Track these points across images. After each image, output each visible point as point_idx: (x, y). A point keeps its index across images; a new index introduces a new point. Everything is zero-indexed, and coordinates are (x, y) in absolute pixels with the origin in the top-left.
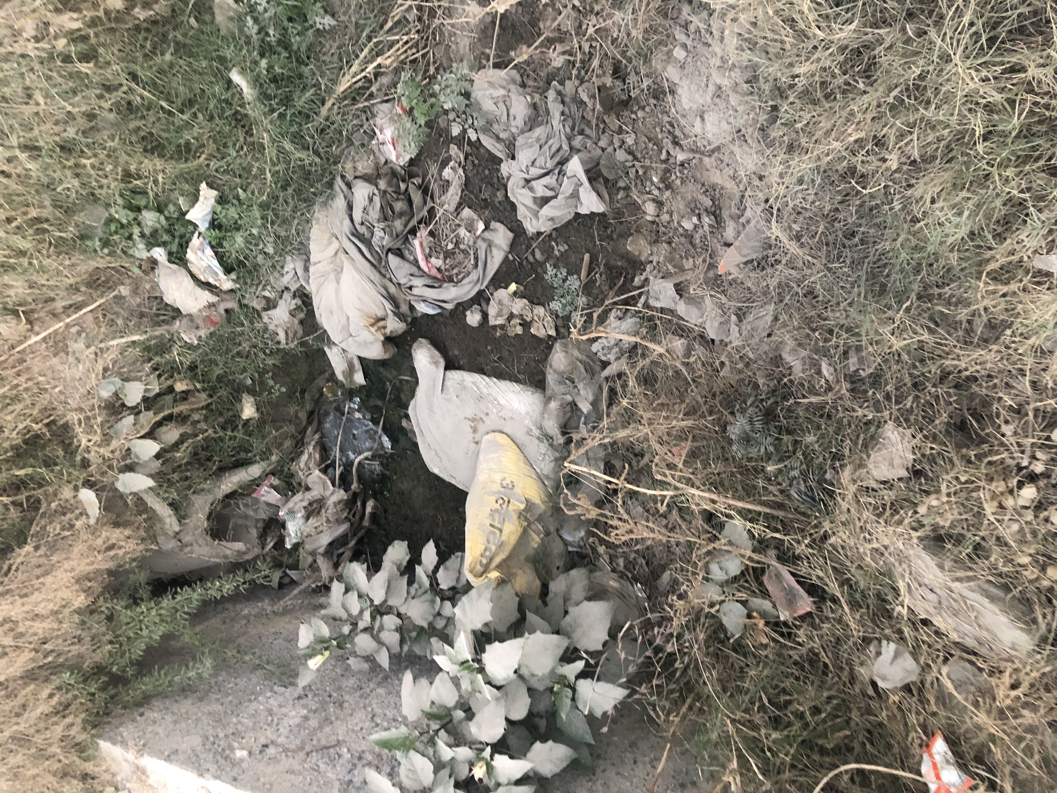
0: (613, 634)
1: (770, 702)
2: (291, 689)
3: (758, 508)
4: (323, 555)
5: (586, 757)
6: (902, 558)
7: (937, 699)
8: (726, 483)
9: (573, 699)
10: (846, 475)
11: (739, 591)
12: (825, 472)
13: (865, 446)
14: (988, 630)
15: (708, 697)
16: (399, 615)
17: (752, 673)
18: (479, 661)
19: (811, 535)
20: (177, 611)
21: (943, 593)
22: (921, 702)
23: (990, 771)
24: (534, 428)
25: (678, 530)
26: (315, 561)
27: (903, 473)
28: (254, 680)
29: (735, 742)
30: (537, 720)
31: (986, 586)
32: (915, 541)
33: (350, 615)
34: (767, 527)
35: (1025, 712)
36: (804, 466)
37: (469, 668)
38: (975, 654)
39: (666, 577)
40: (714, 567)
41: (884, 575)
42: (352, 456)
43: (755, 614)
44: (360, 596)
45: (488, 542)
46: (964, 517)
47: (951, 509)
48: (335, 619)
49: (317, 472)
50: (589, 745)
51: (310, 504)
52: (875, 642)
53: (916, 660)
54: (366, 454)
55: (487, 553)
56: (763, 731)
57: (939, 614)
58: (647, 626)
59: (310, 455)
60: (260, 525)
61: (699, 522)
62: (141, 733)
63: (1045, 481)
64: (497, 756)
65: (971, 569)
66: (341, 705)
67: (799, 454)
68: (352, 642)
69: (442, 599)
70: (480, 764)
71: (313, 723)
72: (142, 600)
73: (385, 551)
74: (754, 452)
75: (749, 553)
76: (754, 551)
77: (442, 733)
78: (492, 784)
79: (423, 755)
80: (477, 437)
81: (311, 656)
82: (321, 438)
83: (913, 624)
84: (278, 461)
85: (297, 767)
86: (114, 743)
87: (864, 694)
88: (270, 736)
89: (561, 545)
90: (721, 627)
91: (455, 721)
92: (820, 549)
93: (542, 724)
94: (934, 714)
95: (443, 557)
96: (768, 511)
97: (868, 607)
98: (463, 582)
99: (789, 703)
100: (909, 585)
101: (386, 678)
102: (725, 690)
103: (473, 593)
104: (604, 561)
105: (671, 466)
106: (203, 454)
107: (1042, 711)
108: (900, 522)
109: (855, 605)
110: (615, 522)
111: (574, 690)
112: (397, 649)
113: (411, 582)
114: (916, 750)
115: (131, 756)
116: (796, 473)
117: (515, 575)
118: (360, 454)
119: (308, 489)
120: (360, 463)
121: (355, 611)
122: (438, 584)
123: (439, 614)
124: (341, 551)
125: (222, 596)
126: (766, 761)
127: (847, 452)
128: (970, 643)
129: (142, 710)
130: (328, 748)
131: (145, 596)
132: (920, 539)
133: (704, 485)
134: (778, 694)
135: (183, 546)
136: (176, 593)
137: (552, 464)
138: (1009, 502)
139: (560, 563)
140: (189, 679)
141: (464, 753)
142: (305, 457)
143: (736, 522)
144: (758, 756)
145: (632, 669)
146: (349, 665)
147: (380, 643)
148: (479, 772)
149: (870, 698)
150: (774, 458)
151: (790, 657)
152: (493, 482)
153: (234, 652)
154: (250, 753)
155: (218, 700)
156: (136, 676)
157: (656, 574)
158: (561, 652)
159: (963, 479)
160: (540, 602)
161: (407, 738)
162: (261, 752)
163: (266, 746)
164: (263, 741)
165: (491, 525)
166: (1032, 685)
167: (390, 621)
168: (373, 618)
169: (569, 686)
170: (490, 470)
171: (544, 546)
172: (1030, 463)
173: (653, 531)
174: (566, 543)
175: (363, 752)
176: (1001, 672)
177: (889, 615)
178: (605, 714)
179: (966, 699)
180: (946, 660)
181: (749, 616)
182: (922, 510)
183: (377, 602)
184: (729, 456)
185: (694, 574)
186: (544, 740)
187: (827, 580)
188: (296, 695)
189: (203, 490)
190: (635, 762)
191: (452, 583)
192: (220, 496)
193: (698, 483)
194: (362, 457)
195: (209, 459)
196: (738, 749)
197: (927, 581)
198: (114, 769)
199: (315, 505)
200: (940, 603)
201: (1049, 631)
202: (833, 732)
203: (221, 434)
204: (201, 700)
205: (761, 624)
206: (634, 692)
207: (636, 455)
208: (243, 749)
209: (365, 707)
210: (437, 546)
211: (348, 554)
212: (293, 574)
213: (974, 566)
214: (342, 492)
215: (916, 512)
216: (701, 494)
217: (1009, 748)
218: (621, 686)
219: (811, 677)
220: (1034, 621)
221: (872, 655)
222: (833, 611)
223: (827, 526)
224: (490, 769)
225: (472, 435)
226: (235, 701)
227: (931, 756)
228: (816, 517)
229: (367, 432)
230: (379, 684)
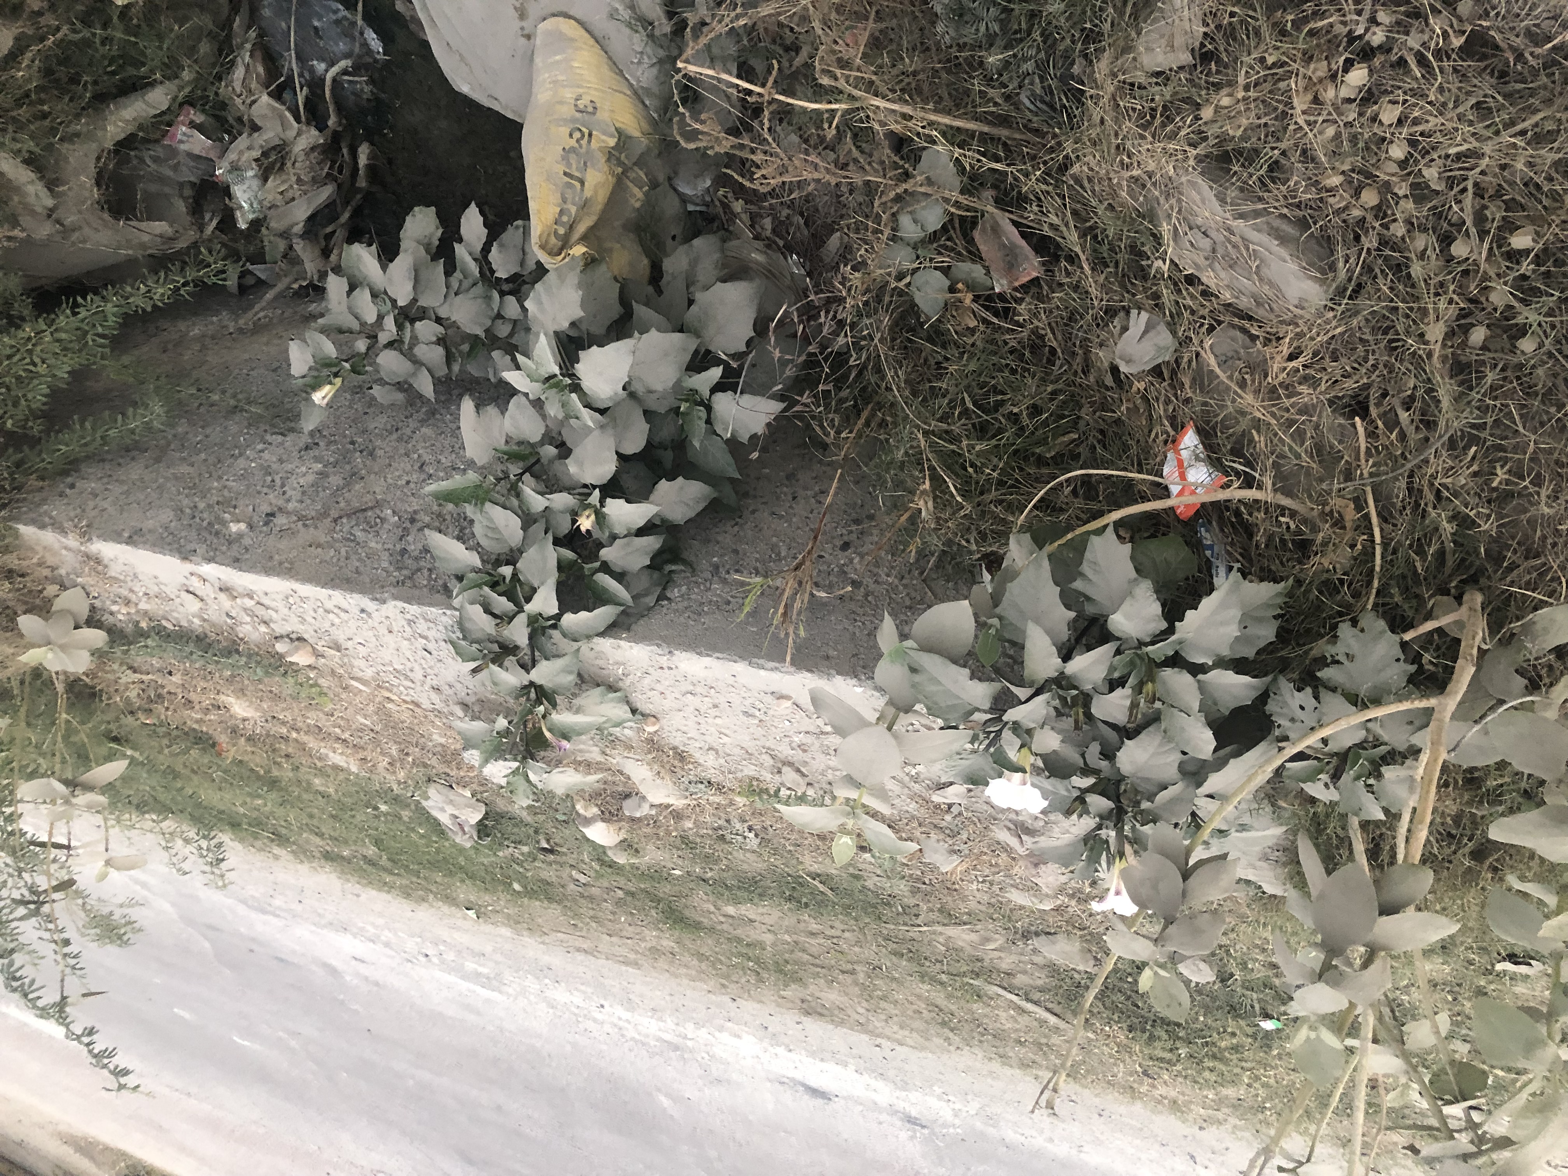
0: (761, 327)
1: (975, 404)
2: (290, 438)
3: (971, 126)
4: (303, 236)
5: (729, 496)
6: (1171, 189)
7: (1194, 380)
8: (925, 87)
9: (708, 422)
10: (1102, 67)
11: (940, 253)
12: (1073, 63)
13: (1135, 16)
14: (1271, 284)
15: (893, 405)
16: (438, 320)
17: (952, 368)
18: (572, 376)
19: (1045, 163)
20: (86, 333)
21: (1219, 238)
22: (1173, 387)
23: (1248, 464)
24: (621, 8)
25: (851, 167)
26: (291, 247)
27: (1186, 58)
28: (234, 428)
29: (928, 460)
30: (660, 452)
31: (1277, 223)
32: (1192, 162)
33: (363, 324)
34: (984, 154)
35: (1303, 389)
36: (1042, 55)
37: (559, 386)
38: (1250, 318)
39: (834, 241)
40: (905, 220)
41: (1144, 218)
42: (321, 67)
43: (960, 286)
44: (374, 295)
45: (564, 200)
46: (1263, 121)
47: (1248, 109)
48: (341, 331)
49: (265, 98)
50: (732, 480)
51: (265, 154)
52: (1122, 314)
53: (1174, 333)
54: (343, 64)
55: (565, 219)
56: (965, 443)
57: (1210, 266)
58: (809, 313)
59: (247, 67)
60: (188, 192)
61: (886, 152)
62: (79, 511)
63: (1382, 58)
64: (609, 500)
65: (1261, 199)
66: (371, 454)
67: (1036, 35)
68: (373, 364)
69: (502, 294)
70: (587, 513)
71: (335, 480)
72: (23, 319)
73: (400, 226)
74: (969, 34)
75: (955, 195)
76: (962, 192)
77: (527, 477)
78: (604, 537)
79: (505, 507)
80: (527, 24)
81: (316, 387)
82: (260, 36)
83: (1175, 284)
84: (196, 80)
85: (323, 539)
86: (42, 527)
87: (1100, 383)
88: (274, 501)
89: (676, 202)
90: (912, 308)
91: (544, 461)
92: (1058, 184)
93: (667, 457)
94: (1187, 401)
95: (494, 230)
96: (986, 129)
97: (1117, 264)
98: (531, 265)
99: (1002, 403)
100: (1176, 229)
101: (433, 413)
102: (915, 393)
103: (551, 277)
104: (741, 224)
105: (844, 64)
106: (62, 73)
107: (1323, 387)
108: (1173, 136)
109: (1099, 263)
110: (758, 158)
111: (709, 408)
112: (442, 371)
113: (449, 271)
114: (1159, 447)
115: (72, 541)
116: (1029, 66)
117: (610, 250)
118: (332, 64)
119: (255, 128)
120: (334, 80)
121: (370, 317)
122: (493, 272)
123: (499, 316)
124: (329, 229)
125: (155, 306)
126: (967, 481)
127: (1107, 27)
128: (1245, 303)
129: (69, 480)
130: (365, 510)
131: (26, 312)
132: (1199, 159)
133: (893, 91)
134: (987, 395)
135: (66, 231)
136: (76, 305)
137: (655, 71)
138: (1329, 94)
139: (676, 230)
140: (133, 432)
141: (562, 500)
142: (239, 73)
143: (939, 148)
144: (957, 475)
145: (790, 372)
146: (374, 398)
147: (417, 362)
148: (586, 523)
149: (1107, 388)
150: (1000, 42)
151: (1006, 343)
152: (561, 103)
153: (193, 391)
154: (251, 527)
155: (184, 459)
156: (48, 431)
157: (819, 239)
158: (688, 357)
159: (1270, 60)
160: (650, 289)
161: (478, 487)
162: (266, 524)
163: (272, 515)
164: (266, 508)
165: (565, 174)
166: (1315, 354)
167: (426, 329)
168: (400, 327)
169: (701, 403)
170: (555, 82)
171: (649, 202)
172: (1367, 30)
173: (816, 167)
174: (684, 200)
175: (415, 512)
176: (1279, 339)
177: (1143, 274)
178: (754, 437)
179: (1230, 378)
180: (1211, 329)
181: (952, 289)
182: (1207, 113)
183: (401, 303)
184: (930, 43)
185: (876, 231)
186: (671, 478)
187: (1064, 229)
188: (302, 445)
189: (77, 135)
190: (794, 498)
191: (514, 269)
192: (109, 145)
193: (883, 89)
194: (335, 70)
195: (74, 80)
196: (932, 469)
197: (1199, 221)
198: (50, 560)
199: (273, 158)
200: (1214, 251)
201: (1350, 280)
202: (1055, 438)
203: (86, 33)
204: (158, 460)
205: (968, 299)
206: (793, 403)
207: (787, 49)
208: (239, 521)
209: (407, 455)
210: (482, 213)
211: (340, 234)
212: (259, 270)
213: (1266, 195)
214: (314, 132)
215: (1197, 118)
216: (889, 105)
217: (1276, 434)
218: (773, 397)
219: (1033, 369)
220: (1333, 267)
221: (1116, 331)
222: (1068, 274)
223: (1069, 147)
224: (601, 518)
225: (518, 24)
226: (212, 459)
227: (1177, 452)
228: (1055, 136)
229: (338, 22)
230: (423, 422)
